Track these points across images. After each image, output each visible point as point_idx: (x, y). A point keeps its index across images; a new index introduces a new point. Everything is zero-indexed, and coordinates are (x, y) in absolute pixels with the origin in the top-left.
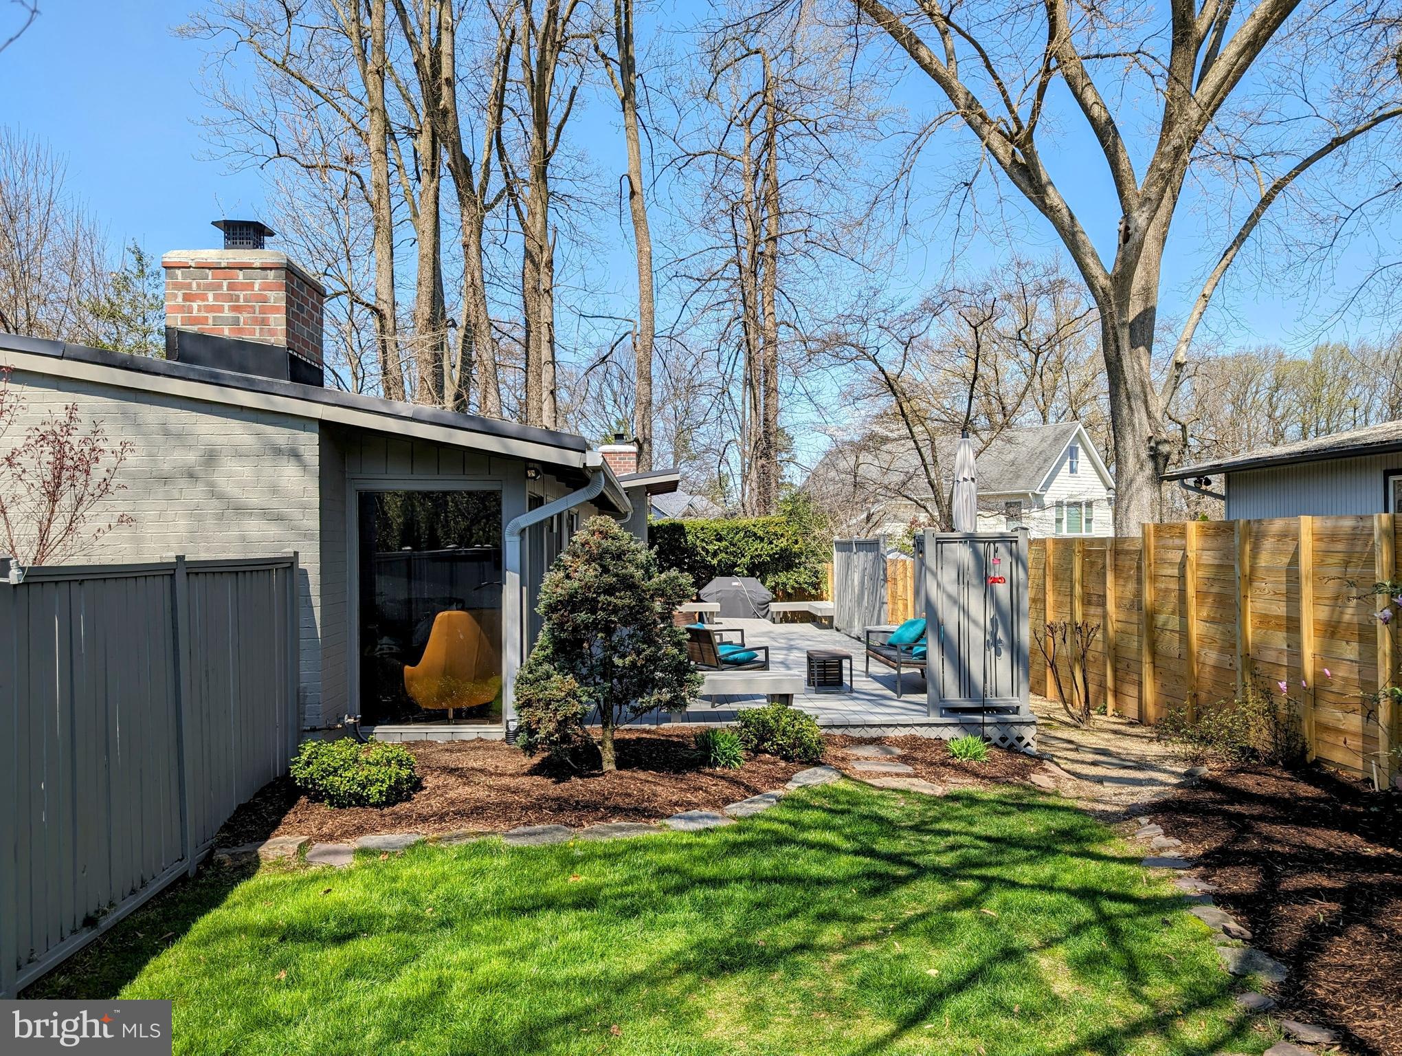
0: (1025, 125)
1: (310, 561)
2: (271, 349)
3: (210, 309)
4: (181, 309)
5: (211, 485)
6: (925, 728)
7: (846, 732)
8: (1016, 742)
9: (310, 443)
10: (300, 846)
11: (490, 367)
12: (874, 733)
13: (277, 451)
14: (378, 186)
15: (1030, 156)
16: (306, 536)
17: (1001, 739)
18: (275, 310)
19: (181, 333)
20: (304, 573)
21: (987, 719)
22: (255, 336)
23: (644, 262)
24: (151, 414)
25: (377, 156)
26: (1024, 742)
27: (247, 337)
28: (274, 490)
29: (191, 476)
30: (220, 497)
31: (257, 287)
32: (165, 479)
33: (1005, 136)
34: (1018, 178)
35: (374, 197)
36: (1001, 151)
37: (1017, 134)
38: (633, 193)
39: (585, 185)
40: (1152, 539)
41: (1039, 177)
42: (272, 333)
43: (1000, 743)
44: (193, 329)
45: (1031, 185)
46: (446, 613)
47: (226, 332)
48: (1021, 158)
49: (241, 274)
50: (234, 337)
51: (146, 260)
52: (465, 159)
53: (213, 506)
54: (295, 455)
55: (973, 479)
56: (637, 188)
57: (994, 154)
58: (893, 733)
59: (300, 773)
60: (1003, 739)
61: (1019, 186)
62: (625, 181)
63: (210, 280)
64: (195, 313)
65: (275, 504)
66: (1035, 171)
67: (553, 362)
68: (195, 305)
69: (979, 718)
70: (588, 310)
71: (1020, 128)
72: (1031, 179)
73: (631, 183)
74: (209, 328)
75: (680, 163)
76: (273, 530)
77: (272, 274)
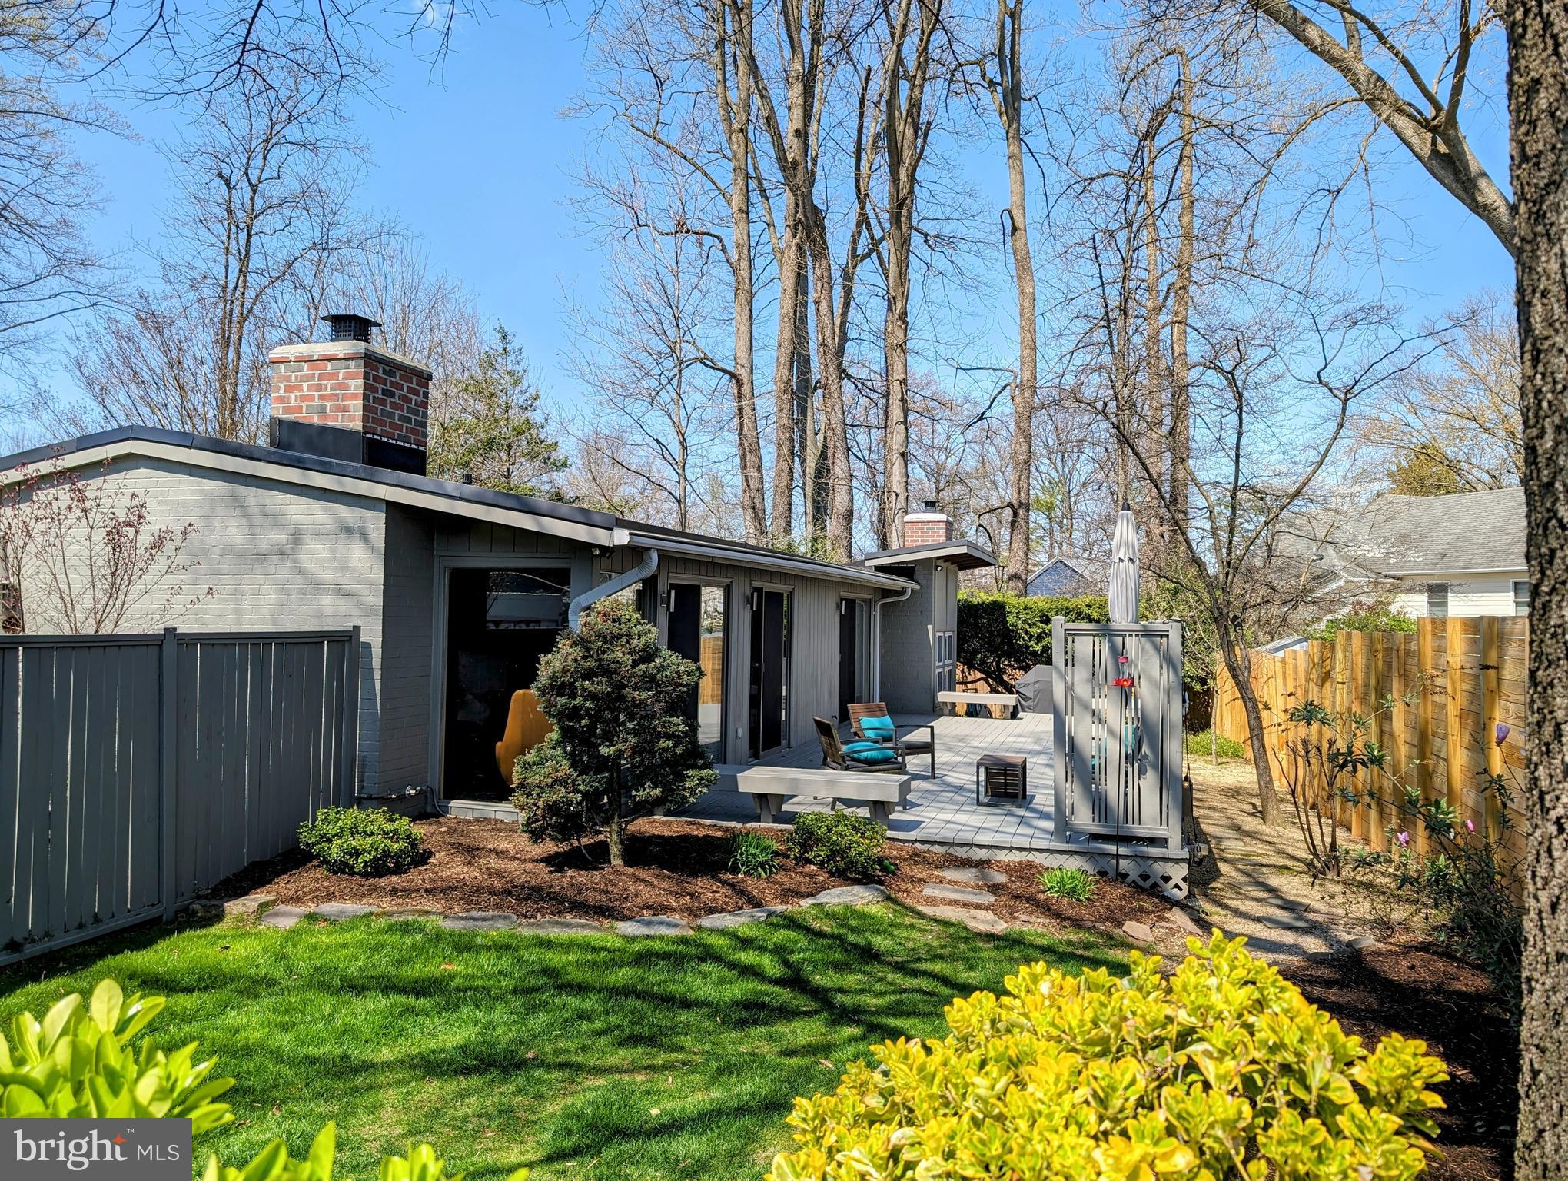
0: (1445, 105)
1: (373, 634)
2: (351, 433)
3: (304, 398)
4: (281, 400)
5: (296, 561)
6: (1045, 855)
7: (952, 851)
8: (1161, 883)
9: (376, 523)
10: (261, 905)
11: (839, 428)
12: (981, 854)
13: (348, 530)
14: (738, 246)
15: (1454, 142)
16: (369, 612)
17: (1141, 876)
18: (354, 397)
19: (281, 421)
20: (368, 646)
21: (1123, 851)
22: (337, 422)
23: (1026, 304)
24: (253, 496)
25: (738, 216)
26: (1172, 883)
27: (331, 423)
28: (344, 567)
29: (282, 553)
30: (303, 573)
31: (341, 376)
32: (262, 557)
33: (1418, 122)
34: (1441, 172)
35: (734, 258)
36: (1415, 141)
37: (1434, 119)
38: (1014, 229)
39: (975, 224)
40: (1429, 636)
41: (1467, 168)
42: (352, 419)
43: (1140, 882)
44: (291, 417)
45: (1458, 180)
46: (521, 692)
47: (316, 420)
48: (1442, 148)
49: (329, 364)
50: (321, 423)
51: (509, 338)
52: (815, 210)
53: (299, 582)
54: (364, 536)
55: (1131, 560)
56: (1019, 223)
57: (1408, 145)
58: (1004, 857)
59: (305, 836)
60: (1145, 877)
61: (1442, 182)
62: (1006, 215)
63: (305, 372)
64: (293, 404)
65: (345, 581)
66: (1461, 161)
67: (905, 422)
68: (293, 396)
69: (1111, 848)
70: (967, 363)
71: (1438, 108)
72: (1456, 173)
73: (1012, 218)
74: (301, 417)
75: (1078, 188)
76: (344, 606)
77: (352, 363)
